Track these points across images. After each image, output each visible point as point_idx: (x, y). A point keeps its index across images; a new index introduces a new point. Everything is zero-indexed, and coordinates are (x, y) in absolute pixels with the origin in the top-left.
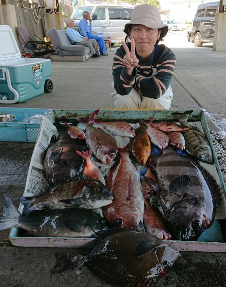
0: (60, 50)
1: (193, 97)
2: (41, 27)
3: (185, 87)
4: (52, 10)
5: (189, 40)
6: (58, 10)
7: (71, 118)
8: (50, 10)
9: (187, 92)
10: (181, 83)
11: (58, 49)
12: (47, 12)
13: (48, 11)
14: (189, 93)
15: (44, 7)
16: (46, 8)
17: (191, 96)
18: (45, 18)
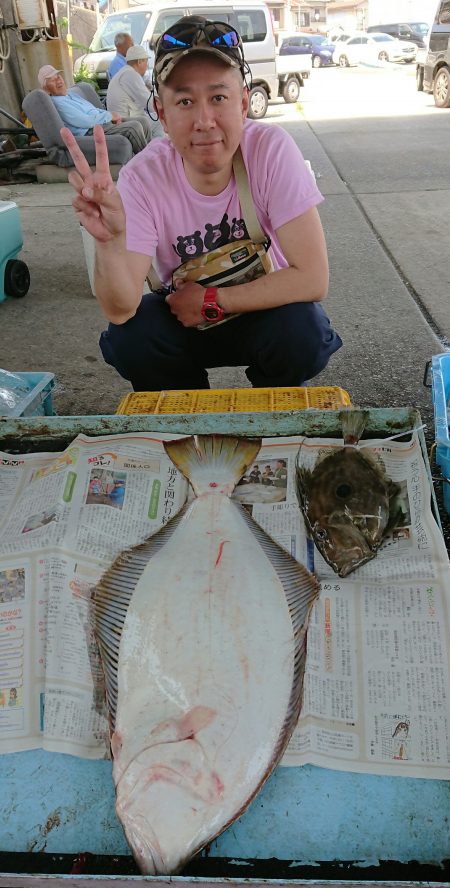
0: (61, 152)
1: (414, 293)
2: (11, 81)
3: (397, 255)
4: (37, 33)
5: (421, 88)
6: (53, 31)
7: (33, 439)
8: (31, 32)
9: (401, 274)
10: (387, 241)
11: (55, 149)
12: (26, 38)
13: (28, 34)
14: (405, 279)
15: (16, 26)
16: (22, 27)
17: (410, 287)
18: (21, 56)
